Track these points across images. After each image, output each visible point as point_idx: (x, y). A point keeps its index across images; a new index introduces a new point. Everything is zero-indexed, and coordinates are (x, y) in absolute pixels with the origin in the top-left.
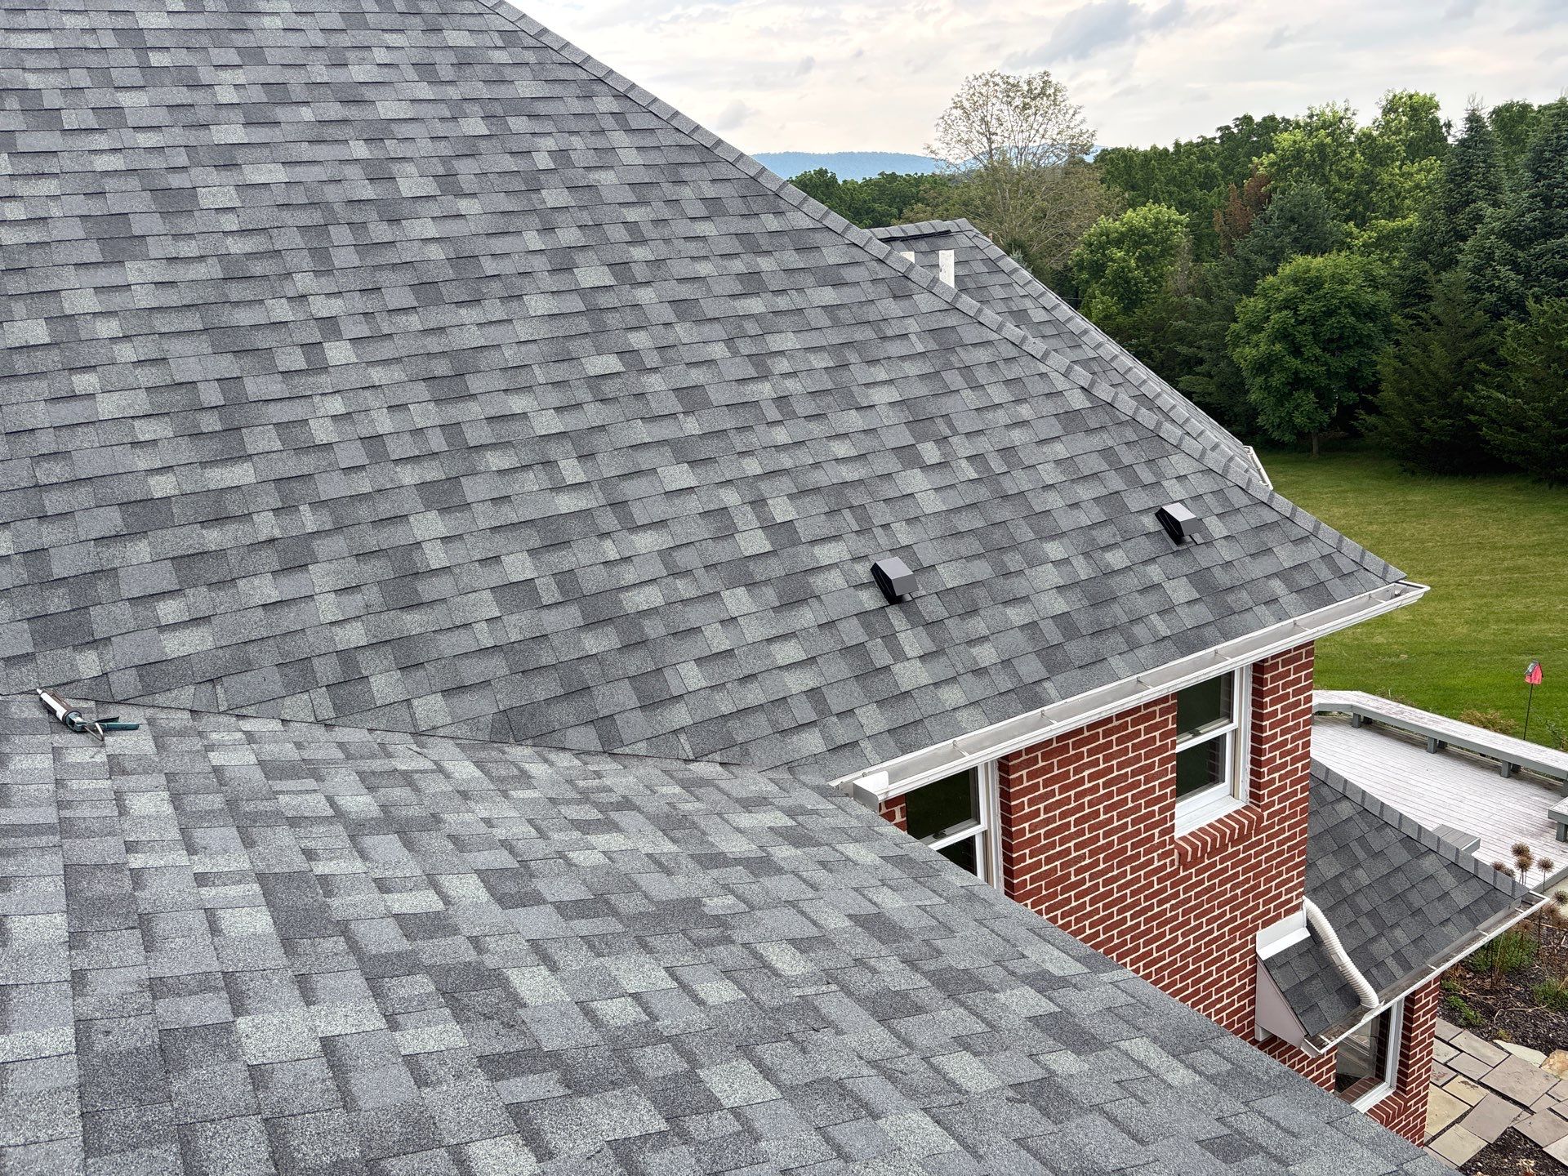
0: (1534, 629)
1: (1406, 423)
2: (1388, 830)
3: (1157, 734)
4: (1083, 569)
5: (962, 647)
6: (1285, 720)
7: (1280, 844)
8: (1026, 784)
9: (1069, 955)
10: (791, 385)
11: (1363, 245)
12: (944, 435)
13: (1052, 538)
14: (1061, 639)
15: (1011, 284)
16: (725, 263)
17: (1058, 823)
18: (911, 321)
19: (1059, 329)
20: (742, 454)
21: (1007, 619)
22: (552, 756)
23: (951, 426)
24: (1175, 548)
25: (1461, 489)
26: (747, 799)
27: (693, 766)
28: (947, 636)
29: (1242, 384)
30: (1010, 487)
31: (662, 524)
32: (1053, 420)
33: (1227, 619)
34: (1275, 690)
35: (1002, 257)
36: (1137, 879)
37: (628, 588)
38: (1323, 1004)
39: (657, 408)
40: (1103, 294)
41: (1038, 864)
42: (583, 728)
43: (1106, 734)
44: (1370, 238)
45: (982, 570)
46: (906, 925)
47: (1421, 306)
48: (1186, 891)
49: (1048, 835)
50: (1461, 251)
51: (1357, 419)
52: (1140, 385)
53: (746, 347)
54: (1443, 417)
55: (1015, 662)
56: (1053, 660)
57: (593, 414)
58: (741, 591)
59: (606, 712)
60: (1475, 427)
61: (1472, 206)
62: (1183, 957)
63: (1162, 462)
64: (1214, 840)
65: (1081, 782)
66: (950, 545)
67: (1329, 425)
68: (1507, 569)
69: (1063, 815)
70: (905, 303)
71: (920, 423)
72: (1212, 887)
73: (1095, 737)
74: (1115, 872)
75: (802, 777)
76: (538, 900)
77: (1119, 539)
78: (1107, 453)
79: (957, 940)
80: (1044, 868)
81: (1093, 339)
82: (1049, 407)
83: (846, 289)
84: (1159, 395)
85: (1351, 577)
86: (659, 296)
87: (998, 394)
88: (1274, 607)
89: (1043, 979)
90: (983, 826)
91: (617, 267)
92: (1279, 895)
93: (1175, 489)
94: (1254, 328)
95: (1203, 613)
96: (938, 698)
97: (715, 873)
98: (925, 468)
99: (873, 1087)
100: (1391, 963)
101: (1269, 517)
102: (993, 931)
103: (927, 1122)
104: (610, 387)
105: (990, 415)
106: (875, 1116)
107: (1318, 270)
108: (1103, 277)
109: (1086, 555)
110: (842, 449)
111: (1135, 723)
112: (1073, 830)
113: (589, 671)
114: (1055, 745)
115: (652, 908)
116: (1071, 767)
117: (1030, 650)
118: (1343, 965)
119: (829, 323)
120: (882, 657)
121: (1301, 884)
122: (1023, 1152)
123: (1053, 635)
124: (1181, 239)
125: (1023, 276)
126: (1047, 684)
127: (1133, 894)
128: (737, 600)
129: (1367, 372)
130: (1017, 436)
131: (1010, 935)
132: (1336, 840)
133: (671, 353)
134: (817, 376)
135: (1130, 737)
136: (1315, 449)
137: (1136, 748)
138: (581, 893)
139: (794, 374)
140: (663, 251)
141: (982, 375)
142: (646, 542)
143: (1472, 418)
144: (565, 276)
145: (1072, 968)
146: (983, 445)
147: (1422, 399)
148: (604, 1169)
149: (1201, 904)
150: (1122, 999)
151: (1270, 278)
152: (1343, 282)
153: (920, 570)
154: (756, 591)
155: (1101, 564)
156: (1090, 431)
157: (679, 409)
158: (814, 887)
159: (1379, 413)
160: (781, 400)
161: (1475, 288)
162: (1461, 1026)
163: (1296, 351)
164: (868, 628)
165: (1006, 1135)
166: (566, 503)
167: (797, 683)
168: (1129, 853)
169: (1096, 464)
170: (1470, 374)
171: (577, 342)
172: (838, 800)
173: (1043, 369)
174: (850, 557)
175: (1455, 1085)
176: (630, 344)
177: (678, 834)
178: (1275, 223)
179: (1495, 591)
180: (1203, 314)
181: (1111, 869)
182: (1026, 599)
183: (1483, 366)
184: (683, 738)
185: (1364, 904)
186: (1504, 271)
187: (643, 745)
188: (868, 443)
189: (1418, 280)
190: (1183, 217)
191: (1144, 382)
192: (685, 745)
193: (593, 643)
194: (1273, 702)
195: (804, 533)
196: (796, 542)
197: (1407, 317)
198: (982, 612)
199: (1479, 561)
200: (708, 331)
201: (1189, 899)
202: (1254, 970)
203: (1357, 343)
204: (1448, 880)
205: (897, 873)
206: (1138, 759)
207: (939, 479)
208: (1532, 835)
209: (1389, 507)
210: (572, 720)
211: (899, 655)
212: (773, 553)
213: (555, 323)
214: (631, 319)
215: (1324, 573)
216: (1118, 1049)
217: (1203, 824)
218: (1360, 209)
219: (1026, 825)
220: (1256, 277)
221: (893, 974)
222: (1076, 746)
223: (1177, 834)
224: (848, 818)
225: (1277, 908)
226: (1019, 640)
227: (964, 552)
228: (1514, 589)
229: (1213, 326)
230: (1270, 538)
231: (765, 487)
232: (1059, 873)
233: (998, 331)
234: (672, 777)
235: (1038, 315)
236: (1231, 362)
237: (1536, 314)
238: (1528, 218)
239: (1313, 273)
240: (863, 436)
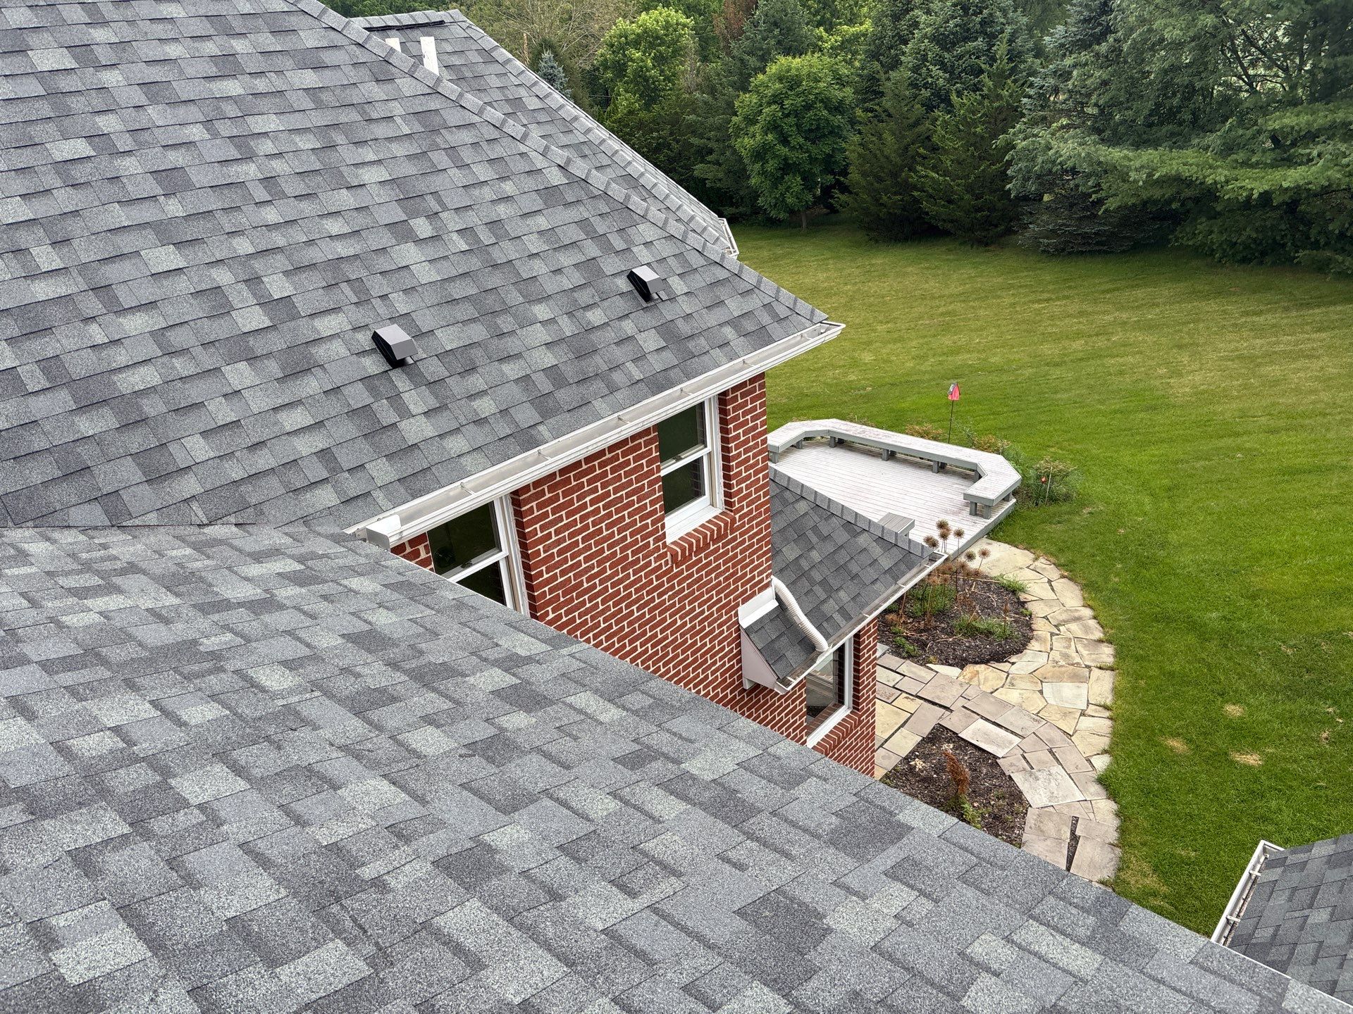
0: (959, 359)
1: (869, 199)
2: (834, 519)
3: (644, 461)
4: (567, 327)
5: (463, 402)
6: (747, 441)
7: (751, 538)
8: (536, 514)
9: (537, 639)
10: (278, 166)
11: (831, 48)
12: (435, 211)
13: (539, 301)
14: (551, 388)
15: (505, 74)
16: (196, 45)
17: (568, 542)
18: (396, 104)
19: (552, 115)
20: (231, 234)
21: (503, 374)
22: (56, 535)
23: (440, 201)
24: (645, 305)
25: (909, 253)
26: (259, 552)
27: (207, 530)
28: (449, 393)
29: (745, 170)
30: (498, 256)
31: (152, 305)
32: (534, 195)
33: (689, 362)
34: (736, 418)
35: (495, 48)
36: (640, 579)
37: (120, 370)
38: (788, 654)
39: (134, 191)
40: (626, 91)
41: (554, 578)
42: (86, 506)
43: (602, 465)
44: (836, 41)
45: (478, 332)
46: (395, 636)
47: (877, 101)
48: (679, 583)
49: (560, 553)
50: (904, 53)
51: (832, 197)
52: (626, 166)
53: (225, 129)
54: (895, 194)
55: (512, 411)
56: (545, 407)
57: (65, 200)
58: (243, 366)
59: (109, 489)
60: (917, 201)
61: (911, 13)
62: (682, 635)
63: (631, 231)
64: (698, 541)
65: (584, 506)
66: (446, 310)
67: (814, 203)
68: (942, 314)
69: (571, 536)
70: (388, 87)
71: (411, 201)
72: (701, 578)
73: (592, 469)
74: (621, 576)
75: (318, 529)
76: (23, 661)
77: (597, 299)
78: (583, 223)
79: (441, 641)
80: (560, 580)
81: (583, 124)
82: (530, 183)
83: (327, 72)
84: (642, 174)
85: (785, 321)
86: (127, 79)
87: (483, 172)
88: (726, 349)
89: (511, 660)
90: (505, 552)
91: (78, 50)
92: (753, 577)
93: (643, 254)
94: (751, 121)
95: (669, 358)
96: (444, 448)
97: (216, 617)
98: (419, 241)
99: (339, 766)
100: (837, 617)
101: (721, 274)
102: (474, 630)
103: (385, 785)
104: (79, 173)
105: (476, 192)
106: (335, 787)
107: (797, 70)
108: (625, 76)
109: (570, 314)
110: (335, 226)
111: (625, 454)
112: (581, 546)
113: (87, 453)
114: (558, 479)
115: (145, 654)
116: (575, 496)
117: (525, 399)
118: (801, 623)
119: (313, 106)
120: (387, 414)
121: (769, 567)
122: (465, 793)
123: (544, 385)
124: (688, 40)
125: (516, 67)
126: (541, 428)
127: (637, 591)
128: (239, 374)
129: (839, 157)
130: (502, 210)
131: (489, 631)
132: (798, 532)
133: (146, 136)
134: (304, 157)
135: (621, 466)
136: (804, 225)
137: (627, 474)
138: (71, 649)
139: (280, 155)
140: (127, 33)
141: (467, 155)
142: (136, 324)
143: (915, 193)
144: (18, 59)
145: (539, 647)
146: (472, 219)
147: (880, 180)
148: (61, 873)
149: (693, 592)
150: (576, 664)
151: (760, 76)
152: (817, 80)
153: (419, 335)
154: (258, 364)
155: (583, 323)
156: (567, 205)
157: (159, 191)
158: (312, 617)
159: (850, 193)
160: (269, 181)
161: (914, 85)
162: (904, 658)
163: (785, 141)
164: (373, 391)
165: (453, 783)
166: (42, 290)
167: (306, 446)
168: (630, 559)
169: (575, 234)
170: (913, 157)
171: (39, 127)
172: (350, 544)
173: (523, 148)
174: (350, 327)
175: (902, 702)
176: (99, 128)
177: (182, 589)
178: (762, 27)
179: (933, 331)
180: (710, 109)
181: (617, 573)
182: (519, 356)
183: (921, 150)
184: (195, 505)
185: (817, 577)
186: (935, 70)
187: (153, 515)
188: (360, 221)
189: (873, 79)
190: (688, 20)
191: (629, 163)
192: (197, 510)
193: (86, 425)
194: (736, 428)
195: (302, 307)
196: (295, 316)
197: (867, 110)
198: (480, 370)
199: (922, 309)
200: (182, 113)
201: (683, 590)
202: (739, 637)
203: (831, 133)
204: (876, 550)
205: (396, 596)
206: (630, 483)
207: (432, 251)
208: (954, 513)
209: (860, 270)
210: (74, 500)
211: (405, 413)
212: (273, 327)
213: (12, 108)
214: (98, 102)
215: (766, 319)
216: (564, 703)
217: (690, 530)
218: (828, 15)
219: (541, 547)
220: (750, 76)
221: (375, 674)
222: (577, 477)
223: (669, 540)
224: (357, 557)
225: (752, 587)
226: (516, 392)
227: (460, 317)
228: (946, 329)
229: (718, 119)
230: (722, 293)
231: (258, 265)
232: (573, 583)
233: (480, 114)
234: (183, 541)
235: (533, 103)
236: (735, 152)
237: (958, 106)
238: (951, 24)
239: (793, 72)
240: (355, 214)
